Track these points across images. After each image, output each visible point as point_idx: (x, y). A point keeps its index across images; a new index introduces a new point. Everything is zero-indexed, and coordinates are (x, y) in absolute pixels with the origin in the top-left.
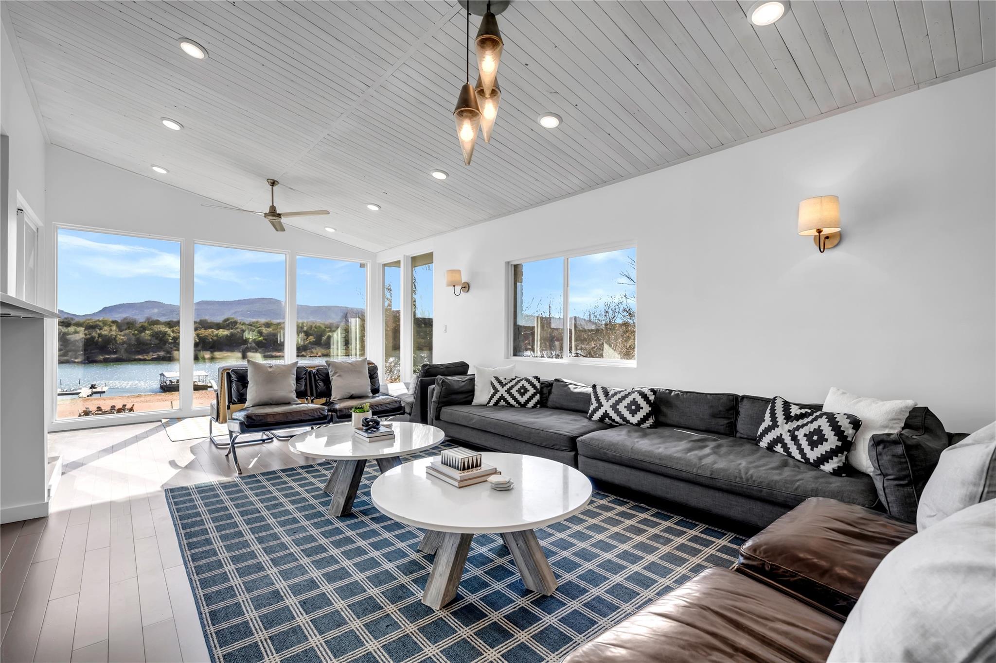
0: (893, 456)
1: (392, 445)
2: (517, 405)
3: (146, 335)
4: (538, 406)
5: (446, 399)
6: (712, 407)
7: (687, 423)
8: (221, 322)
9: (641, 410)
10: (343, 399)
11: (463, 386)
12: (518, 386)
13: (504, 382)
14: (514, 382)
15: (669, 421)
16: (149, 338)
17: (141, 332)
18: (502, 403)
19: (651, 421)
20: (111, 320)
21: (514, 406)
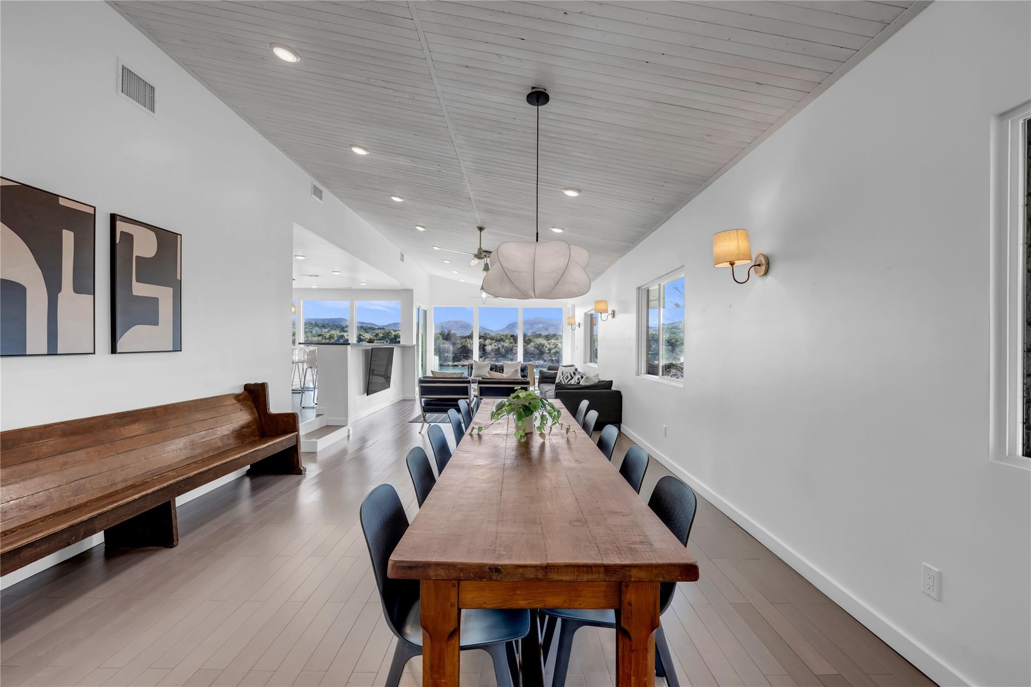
11: (551, 375)
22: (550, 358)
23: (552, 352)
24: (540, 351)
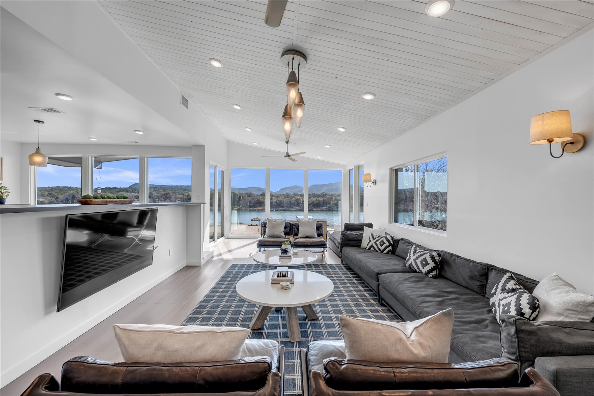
0: (508, 334)
1: (290, 261)
2: (379, 251)
3: (293, 200)
4: (390, 253)
5: (345, 243)
6: (471, 271)
7: (455, 280)
8: (320, 194)
9: (428, 265)
10: (301, 238)
11: (355, 237)
12: (380, 240)
13: (375, 237)
14: (380, 237)
15: (447, 276)
16: (294, 201)
17: (292, 199)
18: (372, 249)
19: (434, 273)
20: (282, 194)
21: (378, 251)
24: (298, 202)
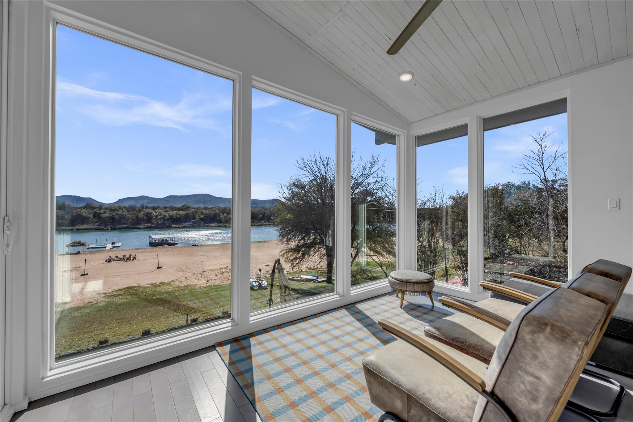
3: (141, 214)
8: (181, 207)
16: (143, 216)
17: (139, 212)
20: (123, 206)
22: (156, 222)
23: (158, 218)
24: (149, 217)
